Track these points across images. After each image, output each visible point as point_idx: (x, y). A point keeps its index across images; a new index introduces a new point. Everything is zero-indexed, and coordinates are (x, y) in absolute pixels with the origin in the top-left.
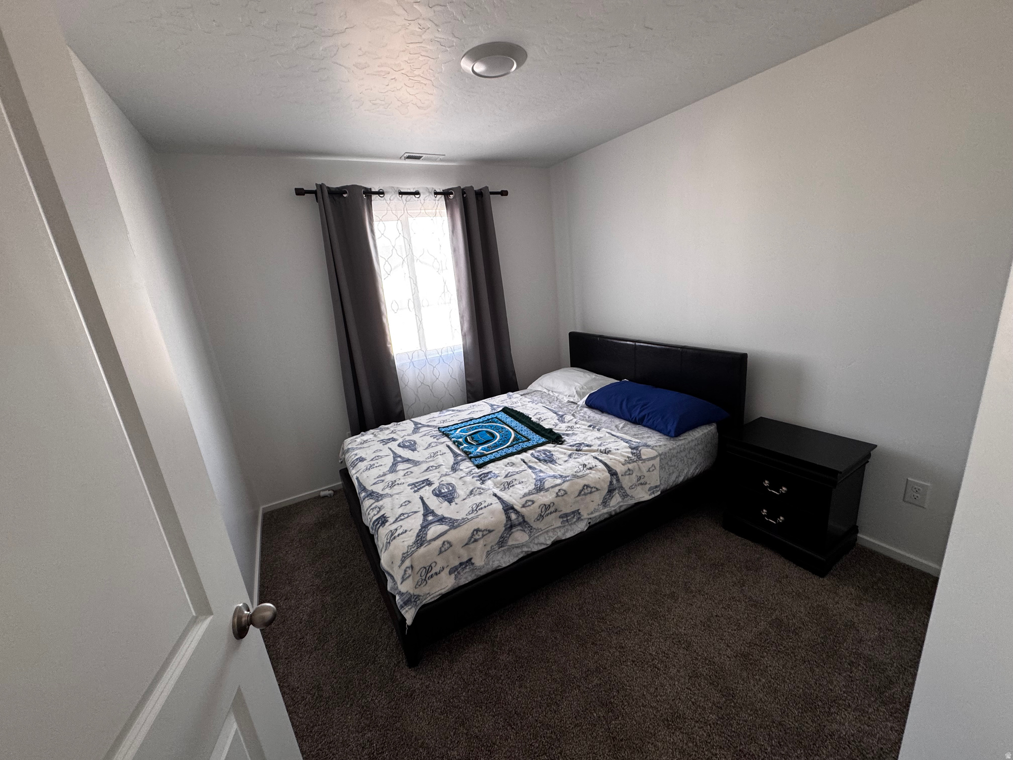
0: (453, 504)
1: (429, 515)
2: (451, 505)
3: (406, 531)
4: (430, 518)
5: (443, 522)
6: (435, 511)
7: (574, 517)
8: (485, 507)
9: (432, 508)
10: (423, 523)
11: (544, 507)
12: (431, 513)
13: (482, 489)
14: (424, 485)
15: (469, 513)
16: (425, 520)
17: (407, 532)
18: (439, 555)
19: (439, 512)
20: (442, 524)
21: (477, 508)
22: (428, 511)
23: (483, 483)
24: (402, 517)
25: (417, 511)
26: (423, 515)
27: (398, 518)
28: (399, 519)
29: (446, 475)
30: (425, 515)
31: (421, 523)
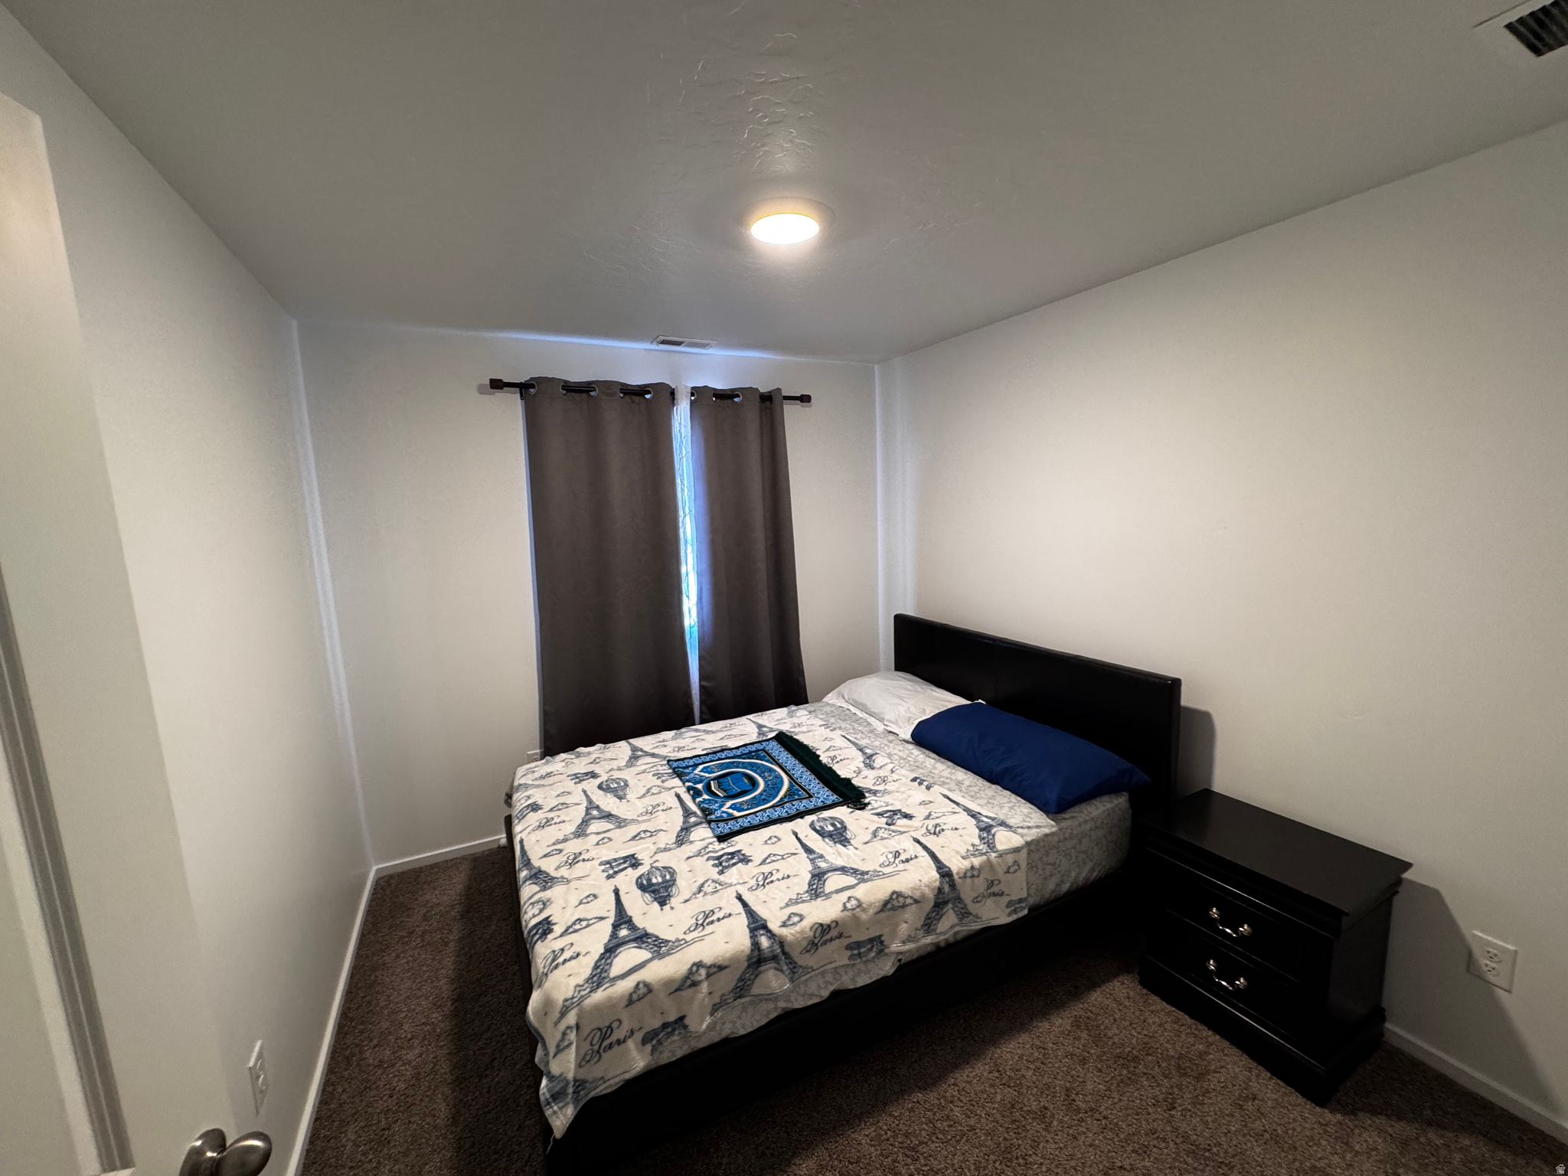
0: (667, 908)
1: (623, 927)
2: (662, 909)
3: (578, 955)
4: (623, 932)
5: (644, 942)
6: (634, 920)
7: (871, 949)
8: (719, 920)
9: (630, 913)
10: (609, 941)
11: (820, 928)
12: (625, 923)
13: (720, 884)
14: (626, 865)
15: (689, 929)
16: (614, 935)
17: (580, 957)
18: (627, 1006)
19: (639, 922)
20: (640, 948)
21: (704, 921)
22: (622, 918)
23: (721, 873)
24: (577, 927)
25: (604, 915)
26: (613, 925)
27: (571, 927)
28: (571, 930)
29: (665, 850)
30: (616, 927)
31: (606, 941)
